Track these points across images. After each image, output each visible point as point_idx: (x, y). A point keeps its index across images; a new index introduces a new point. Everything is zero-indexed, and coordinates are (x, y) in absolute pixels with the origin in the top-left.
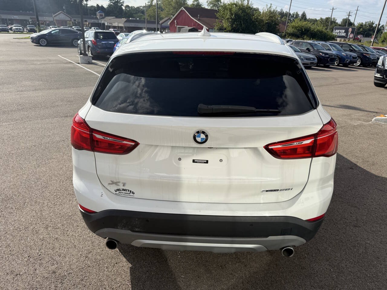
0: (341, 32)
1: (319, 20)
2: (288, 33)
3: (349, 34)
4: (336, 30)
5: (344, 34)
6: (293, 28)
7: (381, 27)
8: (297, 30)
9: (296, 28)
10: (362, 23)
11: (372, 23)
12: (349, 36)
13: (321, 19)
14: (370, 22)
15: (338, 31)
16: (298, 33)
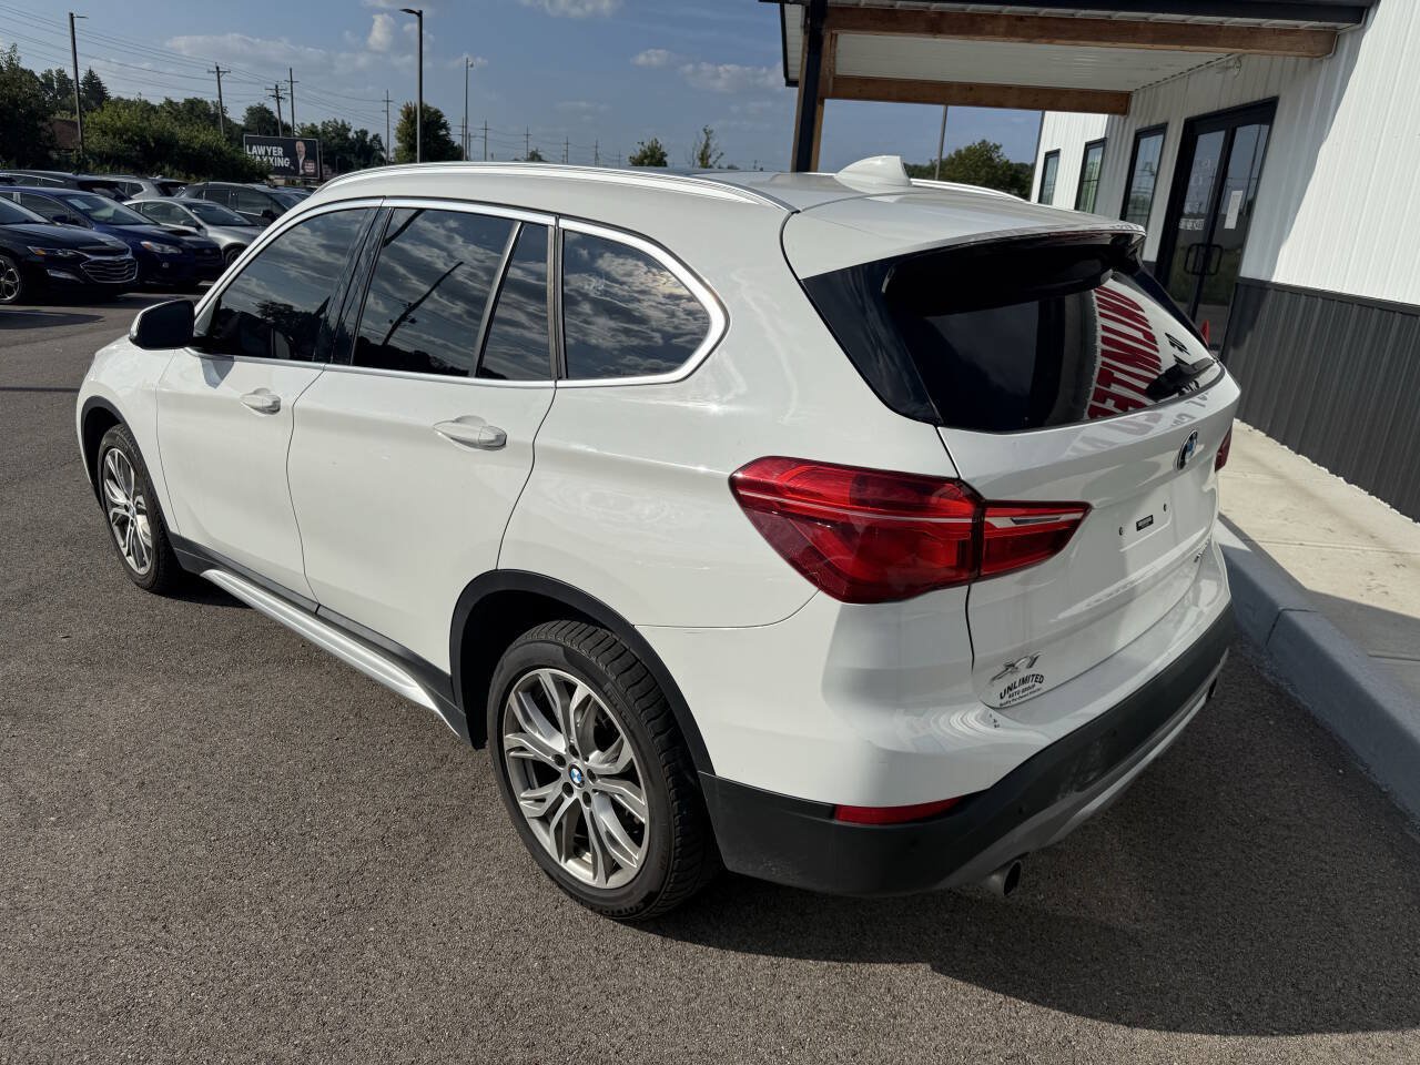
0: (272, 156)
1: (161, 106)
2: (92, 154)
3: (301, 161)
4: (254, 147)
5: (284, 162)
6: (105, 133)
7: (371, 141)
8: (125, 142)
9: (118, 133)
10: (313, 125)
11: (343, 125)
12: (303, 168)
13: (170, 102)
14: (335, 121)
15: (262, 150)
16: (134, 154)
